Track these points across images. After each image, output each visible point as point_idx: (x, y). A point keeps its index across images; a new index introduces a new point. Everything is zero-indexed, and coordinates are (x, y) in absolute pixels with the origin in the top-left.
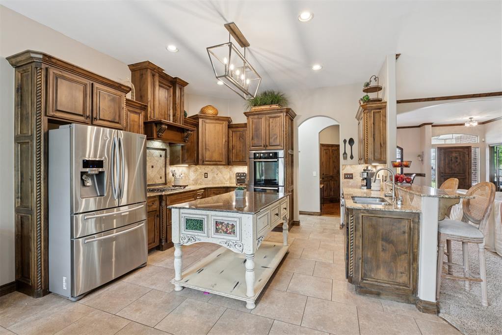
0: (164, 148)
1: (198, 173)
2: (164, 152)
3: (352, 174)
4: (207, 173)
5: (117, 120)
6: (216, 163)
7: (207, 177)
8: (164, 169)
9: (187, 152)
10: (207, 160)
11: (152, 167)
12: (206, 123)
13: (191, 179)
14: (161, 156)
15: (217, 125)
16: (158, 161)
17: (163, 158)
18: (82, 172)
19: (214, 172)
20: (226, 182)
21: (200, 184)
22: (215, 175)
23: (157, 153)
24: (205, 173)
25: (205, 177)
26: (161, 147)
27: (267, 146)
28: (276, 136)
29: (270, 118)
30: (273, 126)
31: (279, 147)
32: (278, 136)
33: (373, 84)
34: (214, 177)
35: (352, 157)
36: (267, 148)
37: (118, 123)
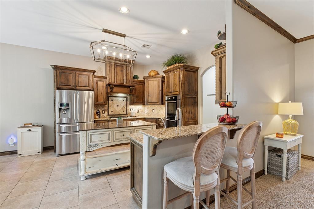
0: (126, 96)
1: (149, 109)
2: (126, 98)
4: (154, 110)
5: (88, 86)
6: (154, 104)
7: (154, 112)
8: (126, 107)
9: (136, 98)
10: (149, 102)
11: (118, 106)
12: (149, 81)
13: (146, 113)
14: (123, 100)
15: (155, 81)
16: (121, 103)
17: (125, 102)
18: (59, 108)
19: (158, 109)
21: (150, 116)
22: (159, 111)
23: (121, 99)
24: (153, 110)
25: (153, 112)
26: (124, 96)
27: (172, 92)
28: (176, 85)
29: (174, 73)
30: (175, 79)
31: (177, 93)
34: (158, 112)
36: (172, 94)
37: (88, 87)
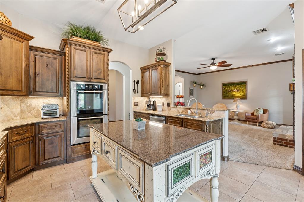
3: (138, 103)
6: (13, 93)
15: (14, 41)
20: (15, 118)
27: (92, 78)
28: (100, 71)
29: (95, 53)
30: (97, 61)
31: (103, 81)
32: (103, 71)
33: (163, 52)
35: (138, 92)
36: (92, 81)
